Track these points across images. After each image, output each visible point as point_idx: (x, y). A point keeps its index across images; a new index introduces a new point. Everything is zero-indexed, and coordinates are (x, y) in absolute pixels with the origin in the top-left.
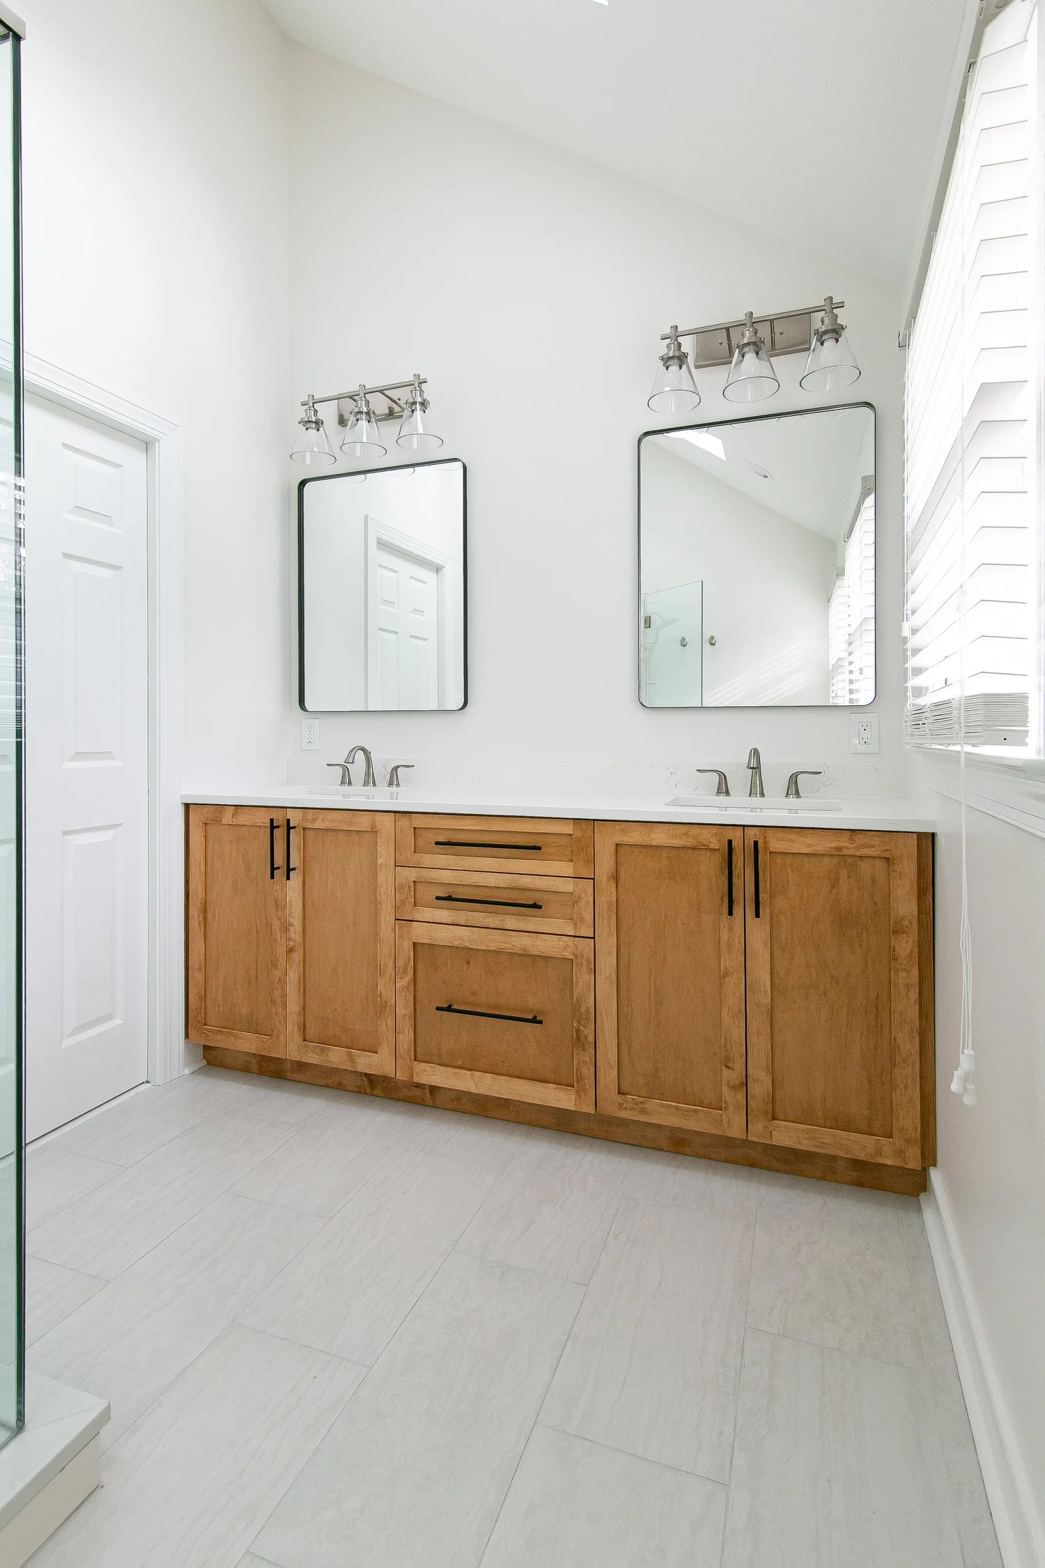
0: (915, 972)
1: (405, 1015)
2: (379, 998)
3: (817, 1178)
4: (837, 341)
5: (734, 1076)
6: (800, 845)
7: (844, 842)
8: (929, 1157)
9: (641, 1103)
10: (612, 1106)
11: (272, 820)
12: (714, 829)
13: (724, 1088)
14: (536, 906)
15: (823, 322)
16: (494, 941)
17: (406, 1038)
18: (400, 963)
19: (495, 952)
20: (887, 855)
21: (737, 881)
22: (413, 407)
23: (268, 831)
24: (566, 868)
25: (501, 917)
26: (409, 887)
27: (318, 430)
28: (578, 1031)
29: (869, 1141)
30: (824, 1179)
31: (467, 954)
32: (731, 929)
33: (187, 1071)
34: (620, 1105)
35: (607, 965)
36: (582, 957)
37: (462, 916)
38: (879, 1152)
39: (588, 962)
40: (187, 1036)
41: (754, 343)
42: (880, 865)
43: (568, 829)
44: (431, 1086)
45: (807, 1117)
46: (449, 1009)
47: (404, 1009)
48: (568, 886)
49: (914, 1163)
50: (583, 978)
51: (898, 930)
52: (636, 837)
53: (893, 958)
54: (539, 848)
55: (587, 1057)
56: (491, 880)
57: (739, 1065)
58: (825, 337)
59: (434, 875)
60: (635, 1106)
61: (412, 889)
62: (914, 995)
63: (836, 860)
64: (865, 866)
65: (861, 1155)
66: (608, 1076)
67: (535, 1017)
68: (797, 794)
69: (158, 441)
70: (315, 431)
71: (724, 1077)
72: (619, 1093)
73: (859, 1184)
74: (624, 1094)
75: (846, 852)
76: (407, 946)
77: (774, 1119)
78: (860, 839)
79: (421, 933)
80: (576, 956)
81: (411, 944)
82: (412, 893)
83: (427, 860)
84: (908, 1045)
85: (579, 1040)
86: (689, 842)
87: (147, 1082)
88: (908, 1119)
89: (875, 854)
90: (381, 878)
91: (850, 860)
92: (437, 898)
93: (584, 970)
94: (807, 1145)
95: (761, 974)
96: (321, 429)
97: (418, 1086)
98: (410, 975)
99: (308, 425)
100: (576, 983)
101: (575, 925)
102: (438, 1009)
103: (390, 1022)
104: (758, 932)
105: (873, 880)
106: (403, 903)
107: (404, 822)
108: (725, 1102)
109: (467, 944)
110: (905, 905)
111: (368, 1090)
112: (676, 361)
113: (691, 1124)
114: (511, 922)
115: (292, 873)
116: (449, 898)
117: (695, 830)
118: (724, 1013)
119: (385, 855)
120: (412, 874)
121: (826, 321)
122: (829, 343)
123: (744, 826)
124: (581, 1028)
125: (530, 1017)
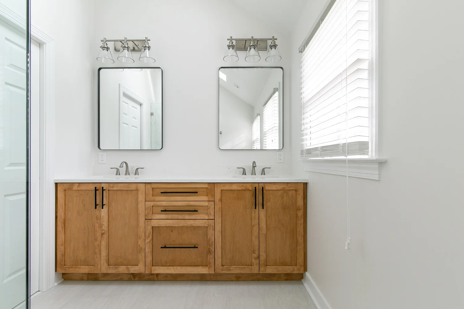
0: (303, 220)
1: (149, 252)
2: (139, 247)
3: (276, 280)
4: (275, 49)
5: (255, 255)
6: (274, 187)
7: (285, 186)
8: (305, 270)
9: (229, 267)
10: (220, 270)
11: (96, 188)
12: (251, 184)
13: (253, 259)
14: (195, 211)
15: (272, 43)
16: (182, 223)
17: (149, 259)
18: (147, 234)
19: (182, 227)
20: (296, 189)
21: (257, 199)
22: (145, 48)
23: (94, 192)
24: (205, 198)
25: (184, 215)
26: (150, 208)
27: (107, 51)
28: (209, 249)
29: (291, 268)
30: (278, 280)
31: (171, 229)
32: (255, 213)
33: (56, 284)
34: (222, 269)
35: (218, 227)
36: (210, 225)
37: (170, 216)
38: (294, 270)
39: (213, 227)
40: (56, 271)
41: (254, 46)
42: (294, 192)
43: (206, 186)
44: (156, 274)
45: (275, 264)
46: (165, 247)
47: (148, 250)
48: (206, 204)
49: (301, 272)
50: (211, 232)
51: (298, 209)
52: (227, 187)
53: (297, 217)
54: (197, 193)
55: (212, 256)
56: (180, 204)
57: (257, 252)
58: (272, 47)
59: (159, 203)
60: (227, 269)
61: (152, 208)
62: (302, 226)
63: (283, 191)
64: (290, 192)
65: (289, 272)
66: (219, 261)
67: (195, 246)
68: (264, 174)
69: (46, 44)
70: (106, 51)
71: (253, 256)
72: (222, 266)
73: (287, 280)
74: (223, 266)
75: (285, 189)
76: (149, 228)
77: (266, 266)
78: (289, 185)
79: (155, 223)
80: (208, 225)
81: (151, 227)
82: (152, 210)
83: (157, 198)
84: (301, 240)
85: (209, 252)
86: (243, 188)
87: (39, 291)
88: (300, 260)
89: (293, 189)
90: (140, 206)
91: (286, 191)
92: (162, 211)
93: (211, 229)
94: (275, 272)
95: (263, 225)
96: (109, 51)
97: (152, 274)
98: (151, 238)
99: (104, 48)
100: (209, 234)
101: (208, 216)
102: (161, 248)
103: (143, 254)
104: (263, 213)
105: (292, 196)
106: (148, 213)
107: (148, 186)
108: (253, 263)
109: (171, 225)
110: (300, 203)
111: (133, 279)
112: (232, 47)
113: (243, 272)
114: (187, 217)
115: (104, 206)
116: (165, 211)
117: (245, 184)
118: (253, 238)
119: (141, 198)
120: (152, 204)
121: (273, 43)
122: (273, 49)
123: (259, 183)
124: (210, 248)
125: (194, 246)
